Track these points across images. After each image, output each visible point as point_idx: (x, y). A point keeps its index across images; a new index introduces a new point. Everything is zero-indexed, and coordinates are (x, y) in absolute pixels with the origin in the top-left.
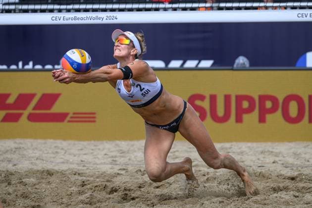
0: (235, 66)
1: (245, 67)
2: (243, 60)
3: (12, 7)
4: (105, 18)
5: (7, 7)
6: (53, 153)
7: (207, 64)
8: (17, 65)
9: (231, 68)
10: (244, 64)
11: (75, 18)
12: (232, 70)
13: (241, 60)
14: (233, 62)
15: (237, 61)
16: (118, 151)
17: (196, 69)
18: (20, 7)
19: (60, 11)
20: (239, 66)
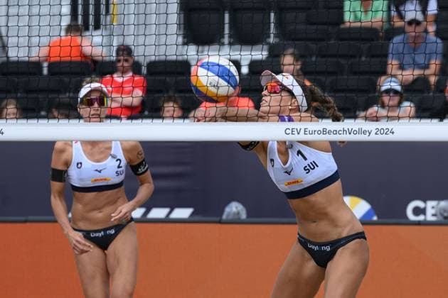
0: (224, 217)
1: (239, 219)
2: (237, 208)
7: (183, 213)
9: (217, 219)
10: (238, 213)
12: (220, 222)
13: (235, 208)
14: (222, 211)
15: (227, 210)
17: (167, 220)
20: (231, 217)
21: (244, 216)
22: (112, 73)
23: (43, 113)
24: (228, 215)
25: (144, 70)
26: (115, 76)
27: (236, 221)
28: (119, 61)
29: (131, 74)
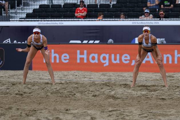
0: (108, 43)
3: (23, 20)
4: (58, 24)
5: (21, 20)
6: (38, 76)
7: (97, 42)
8: (25, 42)
9: (106, 43)
10: (112, 42)
11: (47, 23)
12: (107, 44)
13: (110, 41)
15: (109, 41)
16: (63, 75)
17: (93, 44)
18: (26, 20)
19: (41, 21)
20: (110, 43)
21: (113, 42)
22: (79, 7)
23: (62, 17)
24: (109, 42)
25: (86, 7)
26: (80, 8)
27: (111, 44)
28: (81, 4)
29: (83, 7)
